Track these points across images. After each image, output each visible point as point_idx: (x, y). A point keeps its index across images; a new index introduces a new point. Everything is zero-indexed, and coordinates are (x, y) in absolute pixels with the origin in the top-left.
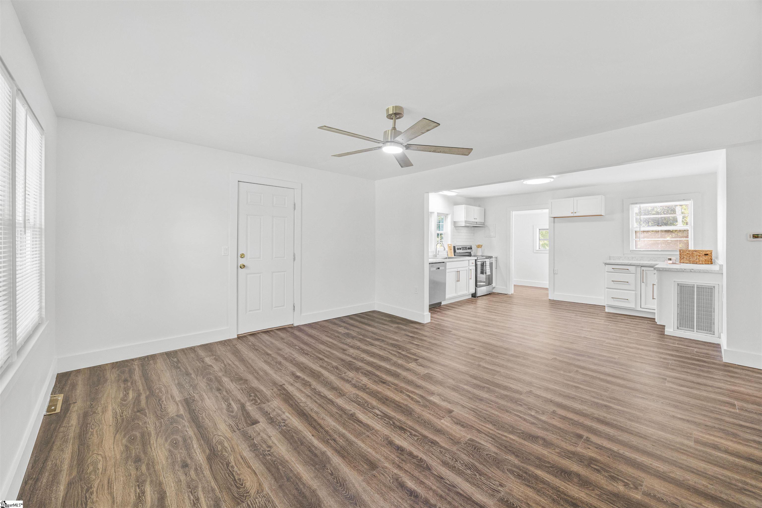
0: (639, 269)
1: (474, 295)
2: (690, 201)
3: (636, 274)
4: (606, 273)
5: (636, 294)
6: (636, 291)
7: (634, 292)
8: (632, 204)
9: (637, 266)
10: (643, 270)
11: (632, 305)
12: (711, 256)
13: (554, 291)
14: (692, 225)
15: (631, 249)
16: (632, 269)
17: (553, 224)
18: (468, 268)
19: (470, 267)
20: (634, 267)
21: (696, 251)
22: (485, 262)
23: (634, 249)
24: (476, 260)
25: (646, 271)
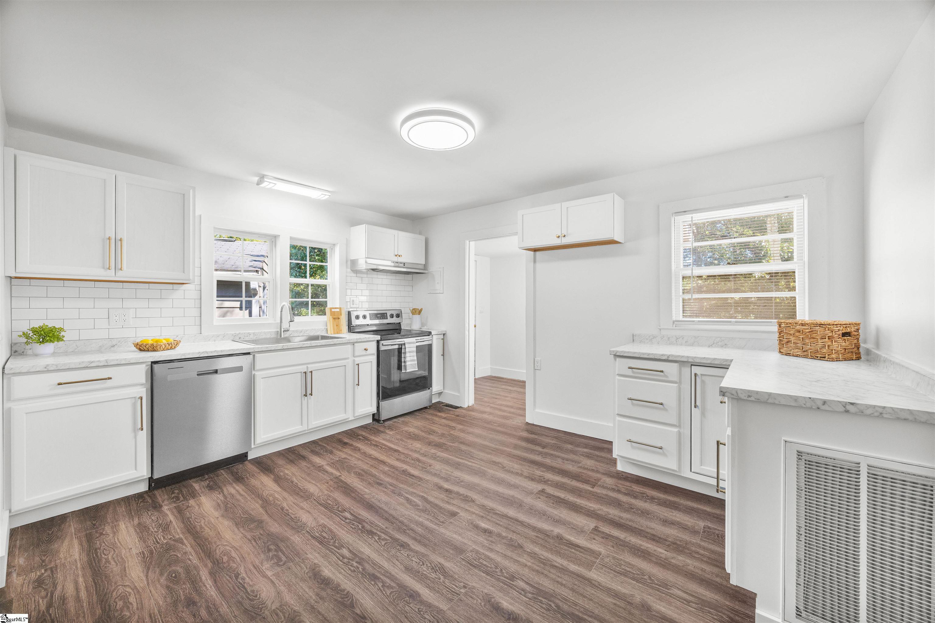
0: (686, 371)
1: (376, 418)
2: (800, 201)
3: (680, 383)
4: (618, 377)
5: (679, 434)
6: (679, 426)
7: (675, 430)
8: (678, 213)
9: (682, 362)
10: (696, 375)
11: (670, 463)
12: (858, 339)
13: (535, 405)
14: (806, 259)
15: (674, 318)
16: (671, 369)
17: (532, 264)
18: (350, 361)
19: (356, 359)
20: (676, 365)
21: (821, 325)
22: (404, 344)
23: (681, 318)
24: (378, 342)
25: (704, 378)
